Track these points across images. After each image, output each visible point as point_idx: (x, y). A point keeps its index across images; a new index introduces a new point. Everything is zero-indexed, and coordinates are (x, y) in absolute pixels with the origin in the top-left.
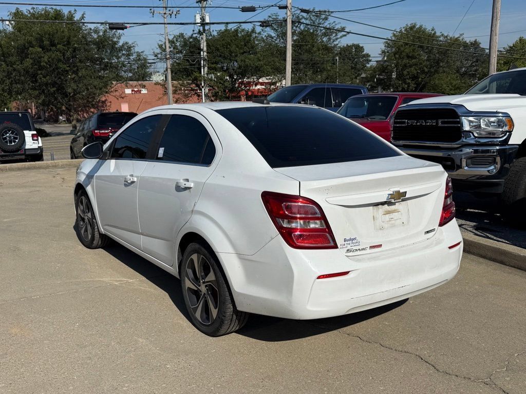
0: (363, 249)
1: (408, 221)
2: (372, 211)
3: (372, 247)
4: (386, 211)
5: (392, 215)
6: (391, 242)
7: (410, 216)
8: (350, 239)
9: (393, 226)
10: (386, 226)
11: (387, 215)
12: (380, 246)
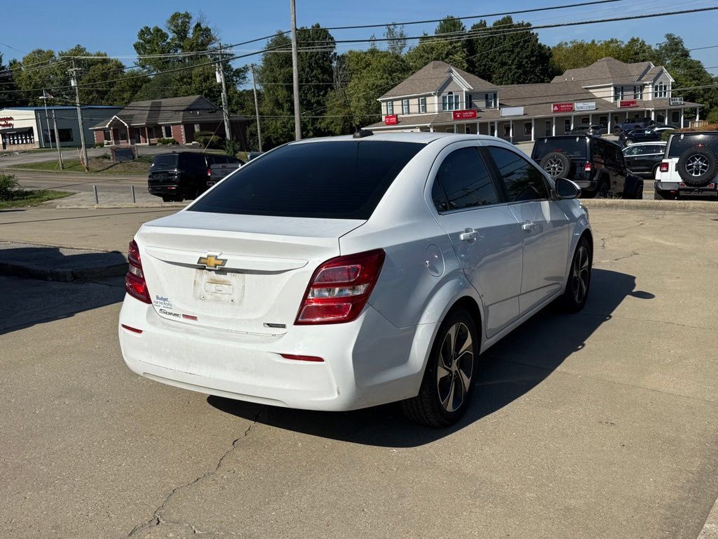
0: (175, 315)
1: (241, 302)
2: (194, 274)
3: (185, 316)
4: (212, 280)
5: (220, 287)
6: (209, 318)
7: (246, 296)
8: (162, 299)
9: (218, 300)
10: (209, 297)
11: (213, 285)
12: (194, 318)
